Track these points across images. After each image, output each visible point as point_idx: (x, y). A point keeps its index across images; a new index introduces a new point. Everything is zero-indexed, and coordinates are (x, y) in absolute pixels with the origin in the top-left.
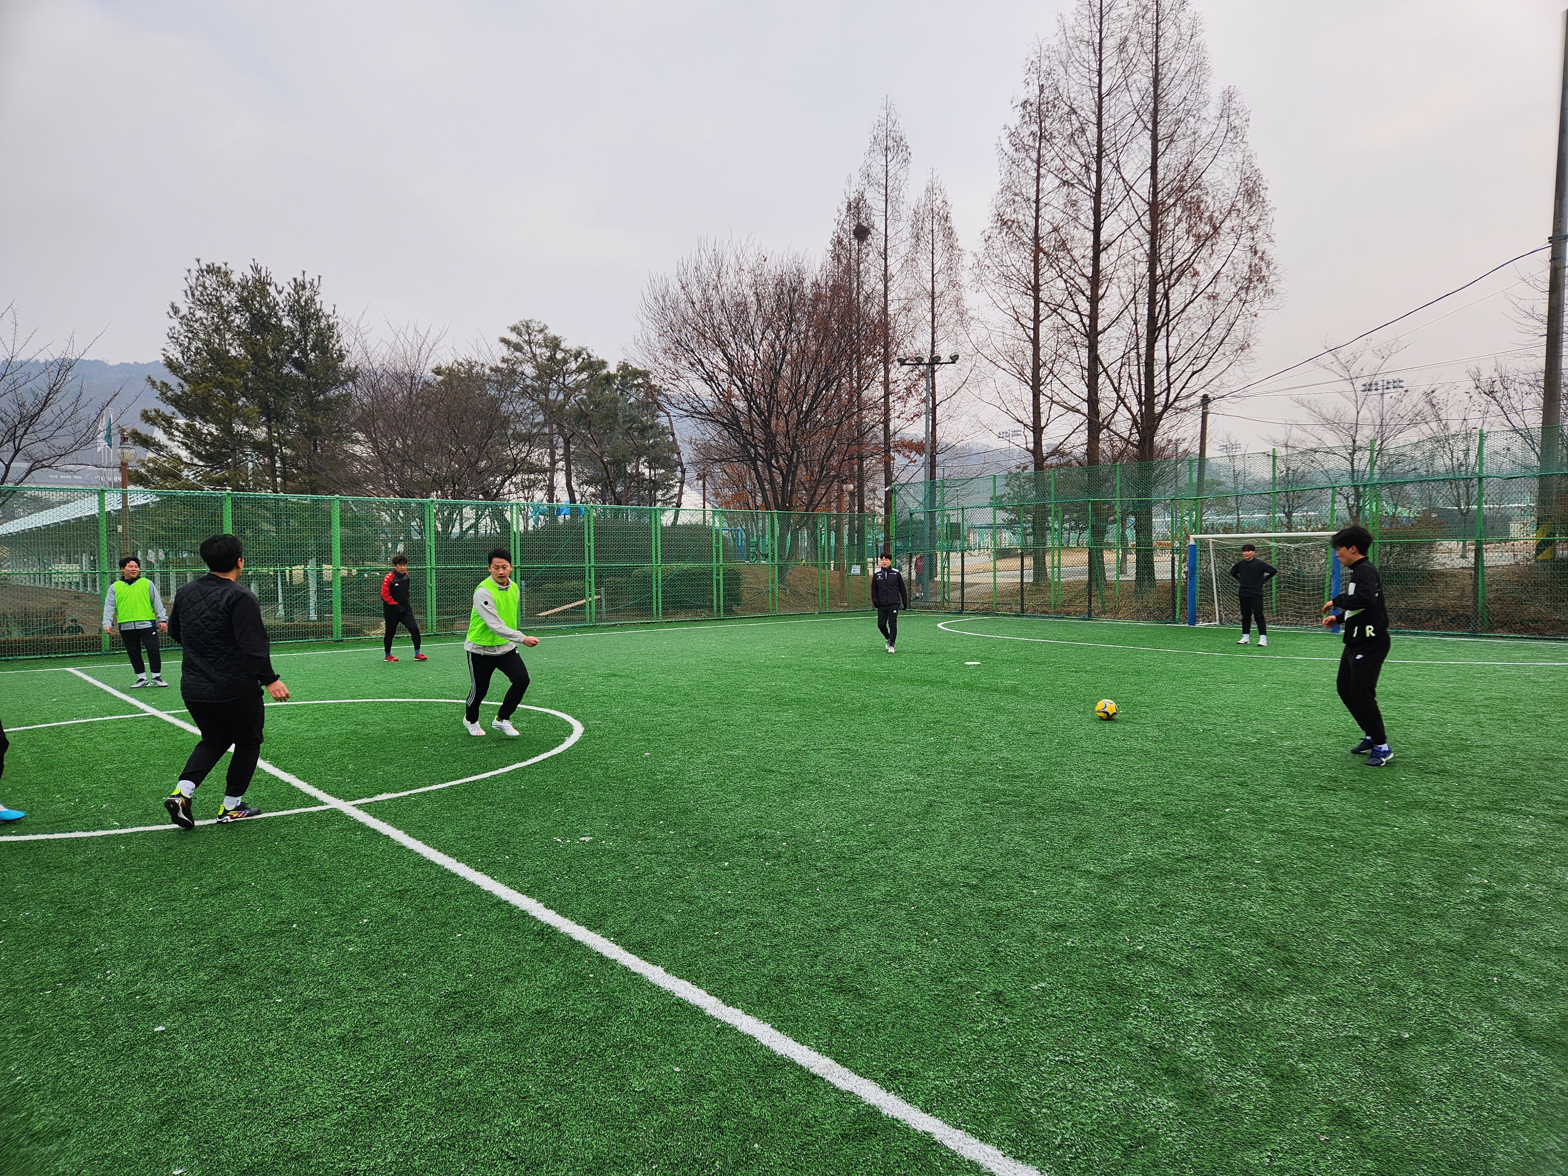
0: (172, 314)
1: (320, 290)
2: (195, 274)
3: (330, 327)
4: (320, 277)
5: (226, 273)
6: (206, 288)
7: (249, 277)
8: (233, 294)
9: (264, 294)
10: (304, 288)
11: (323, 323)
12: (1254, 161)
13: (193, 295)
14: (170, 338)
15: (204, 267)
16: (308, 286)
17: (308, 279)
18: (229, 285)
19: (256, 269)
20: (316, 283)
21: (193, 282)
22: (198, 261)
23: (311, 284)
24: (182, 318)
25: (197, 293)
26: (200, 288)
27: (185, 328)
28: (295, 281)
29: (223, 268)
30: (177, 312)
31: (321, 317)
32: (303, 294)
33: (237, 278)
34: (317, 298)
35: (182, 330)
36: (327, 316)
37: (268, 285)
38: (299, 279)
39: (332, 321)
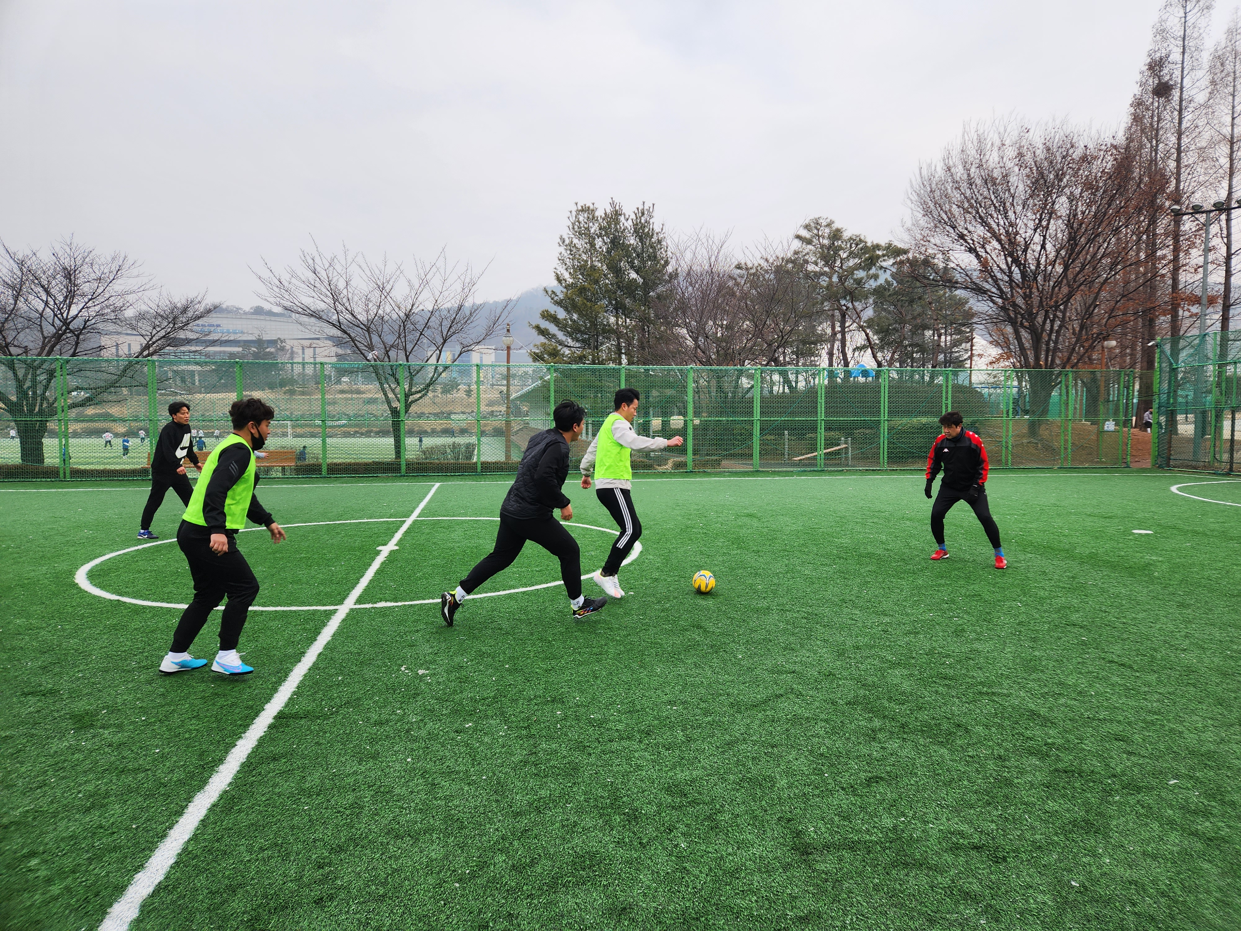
0: (561, 243)
1: (654, 214)
2: (574, 213)
3: (659, 242)
4: (653, 205)
5: (593, 210)
6: (579, 223)
7: (608, 211)
8: (596, 225)
9: (617, 222)
10: (643, 214)
11: (654, 239)
13: (573, 228)
14: (559, 260)
15: (580, 208)
16: (646, 213)
17: (646, 207)
18: (594, 219)
19: (613, 204)
20: (651, 210)
21: (573, 219)
22: (576, 204)
23: (648, 211)
24: (566, 246)
25: (576, 227)
26: (577, 223)
27: (569, 252)
28: (638, 209)
29: (591, 207)
30: (564, 242)
31: (653, 235)
32: (643, 218)
33: (600, 213)
34: (651, 221)
35: (566, 254)
36: (657, 234)
37: (621, 215)
38: (641, 208)
39: (661, 236)
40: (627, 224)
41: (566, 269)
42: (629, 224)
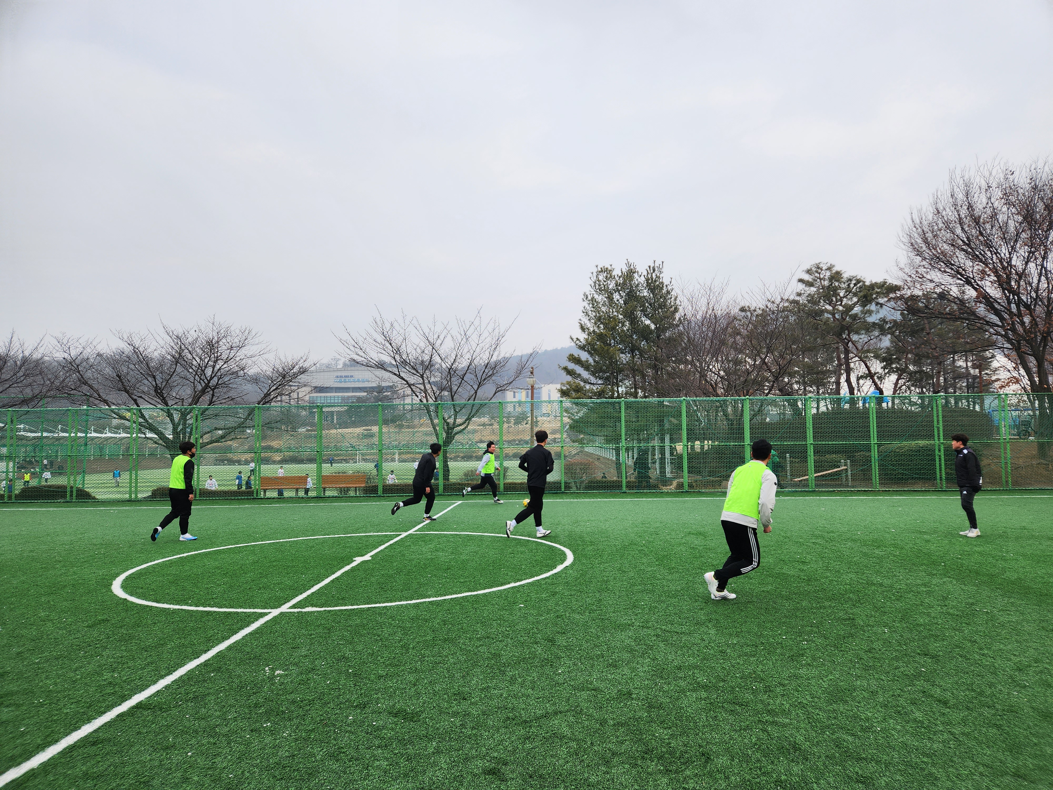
0: (584, 299)
1: (664, 270)
2: (595, 274)
3: (669, 293)
4: (663, 262)
5: (610, 271)
6: (599, 281)
7: (624, 270)
8: (614, 282)
9: (632, 278)
10: (654, 270)
11: (664, 291)
13: (595, 286)
14: (583, 313)
15: (599, 269)
16: (657, 269)
17: (657, 265)
18: (611, 277)
19: (627, 264)
20: (661, 267)
21: (594, 279)
23: (658, 267)
24: (589, 301)
25: (597, 285)
26: (597, 282)
27: (591, 305)
28: (650, 267)
29: (609, 268)
30: (587, 298)
31: (663, 286)
32: (654, 275)
33: (617, 272)
34: (661, 276)
35: (589, 308)
36: (667, 286)
37: (634, 273)
38: (652, 265)
39: (669, 288)
40: (640, 279)
41: (589, 320)
42: (642, 280)
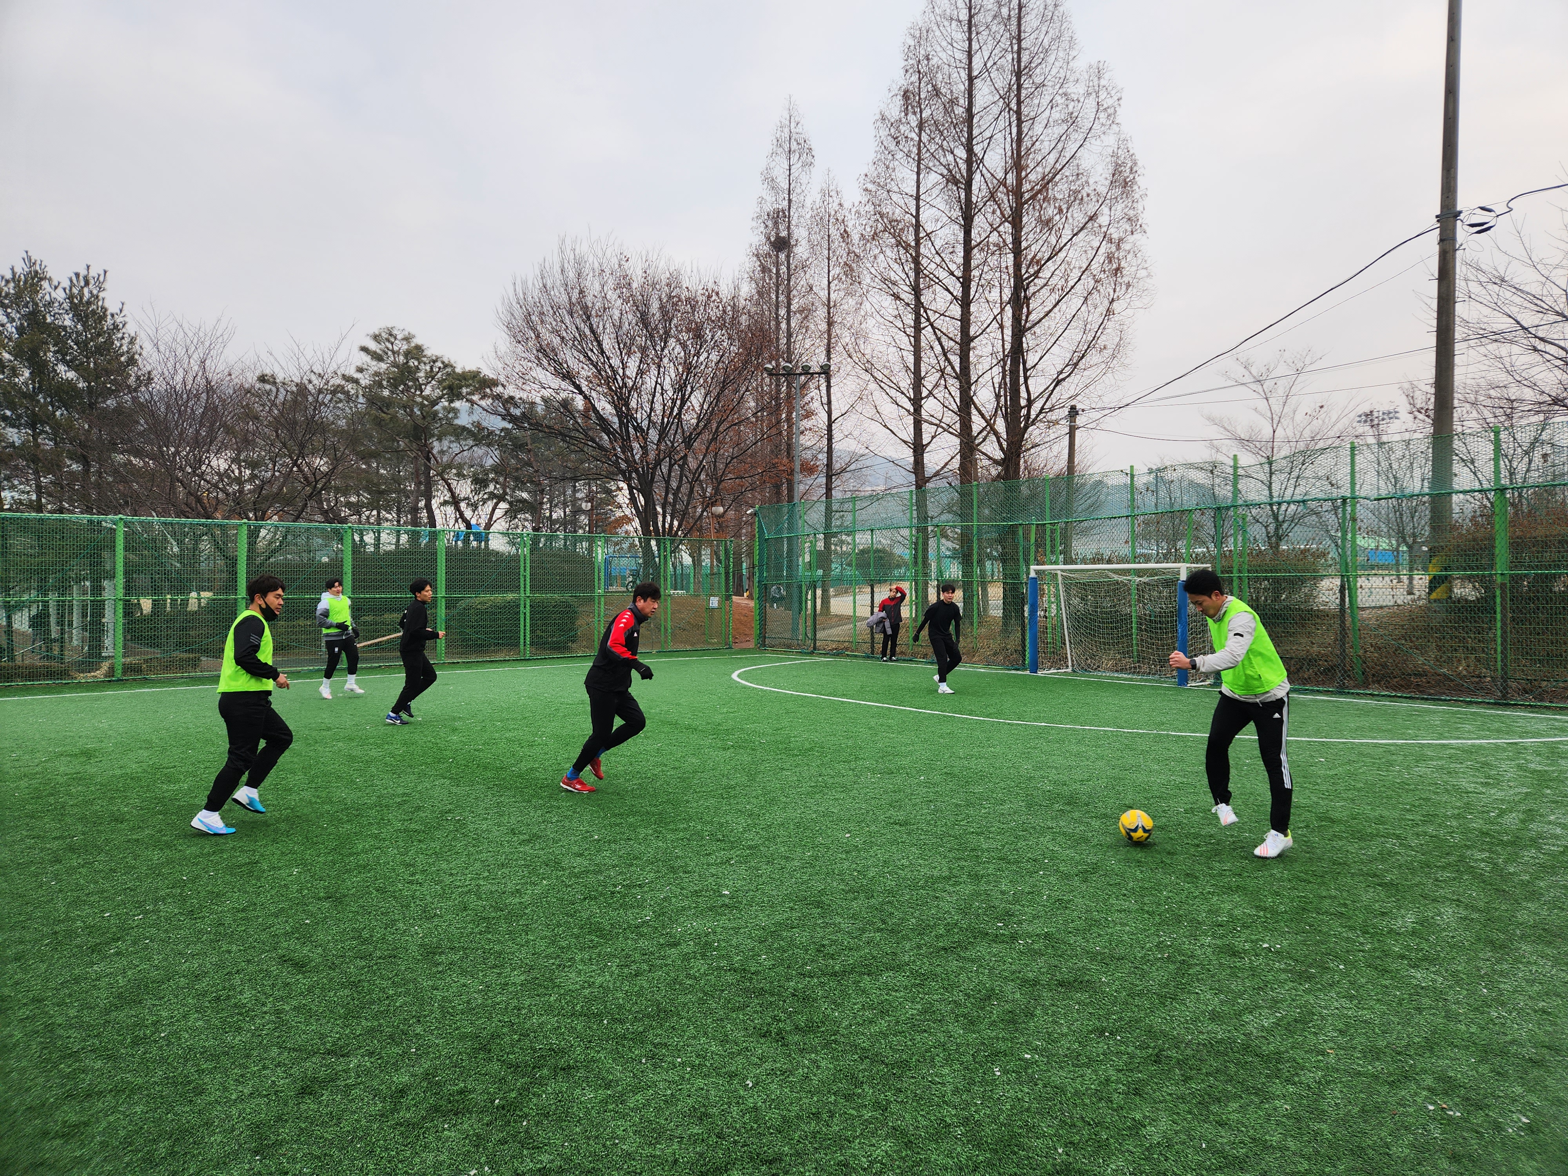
1: (108, 286)
3: (117, 328)
4: (105, 272)
7: (18, 270)
9: (36, 289)
10: (87, 283)
11: (107, 324)
12: (1130, 145)
16: (92, 282)
17: (93, 274)
19: (29, 261)
20: (101, 279)
23: (96, 279)
28: (77, 275)
31: (105, 315)
32: (86, 290)
34: (101, 295)
36: (112, 315)
37: (41, 279)
38: (83, 272)
39: (119, 319)
40: (54, 294)
42: (60, 295)
